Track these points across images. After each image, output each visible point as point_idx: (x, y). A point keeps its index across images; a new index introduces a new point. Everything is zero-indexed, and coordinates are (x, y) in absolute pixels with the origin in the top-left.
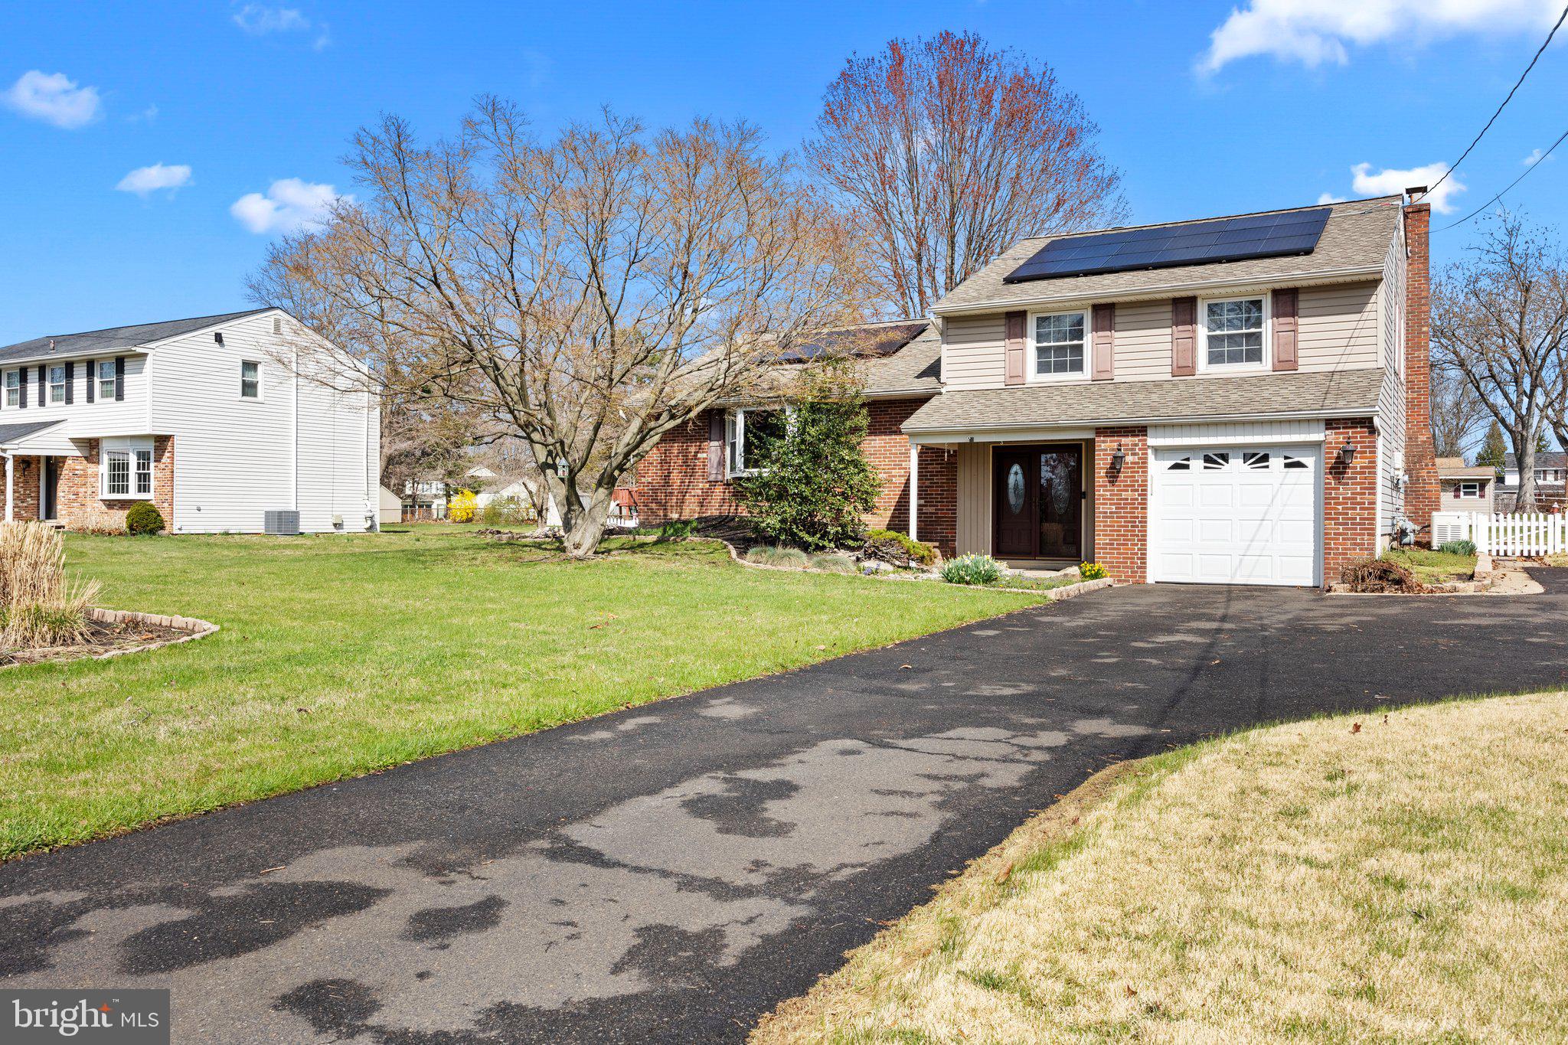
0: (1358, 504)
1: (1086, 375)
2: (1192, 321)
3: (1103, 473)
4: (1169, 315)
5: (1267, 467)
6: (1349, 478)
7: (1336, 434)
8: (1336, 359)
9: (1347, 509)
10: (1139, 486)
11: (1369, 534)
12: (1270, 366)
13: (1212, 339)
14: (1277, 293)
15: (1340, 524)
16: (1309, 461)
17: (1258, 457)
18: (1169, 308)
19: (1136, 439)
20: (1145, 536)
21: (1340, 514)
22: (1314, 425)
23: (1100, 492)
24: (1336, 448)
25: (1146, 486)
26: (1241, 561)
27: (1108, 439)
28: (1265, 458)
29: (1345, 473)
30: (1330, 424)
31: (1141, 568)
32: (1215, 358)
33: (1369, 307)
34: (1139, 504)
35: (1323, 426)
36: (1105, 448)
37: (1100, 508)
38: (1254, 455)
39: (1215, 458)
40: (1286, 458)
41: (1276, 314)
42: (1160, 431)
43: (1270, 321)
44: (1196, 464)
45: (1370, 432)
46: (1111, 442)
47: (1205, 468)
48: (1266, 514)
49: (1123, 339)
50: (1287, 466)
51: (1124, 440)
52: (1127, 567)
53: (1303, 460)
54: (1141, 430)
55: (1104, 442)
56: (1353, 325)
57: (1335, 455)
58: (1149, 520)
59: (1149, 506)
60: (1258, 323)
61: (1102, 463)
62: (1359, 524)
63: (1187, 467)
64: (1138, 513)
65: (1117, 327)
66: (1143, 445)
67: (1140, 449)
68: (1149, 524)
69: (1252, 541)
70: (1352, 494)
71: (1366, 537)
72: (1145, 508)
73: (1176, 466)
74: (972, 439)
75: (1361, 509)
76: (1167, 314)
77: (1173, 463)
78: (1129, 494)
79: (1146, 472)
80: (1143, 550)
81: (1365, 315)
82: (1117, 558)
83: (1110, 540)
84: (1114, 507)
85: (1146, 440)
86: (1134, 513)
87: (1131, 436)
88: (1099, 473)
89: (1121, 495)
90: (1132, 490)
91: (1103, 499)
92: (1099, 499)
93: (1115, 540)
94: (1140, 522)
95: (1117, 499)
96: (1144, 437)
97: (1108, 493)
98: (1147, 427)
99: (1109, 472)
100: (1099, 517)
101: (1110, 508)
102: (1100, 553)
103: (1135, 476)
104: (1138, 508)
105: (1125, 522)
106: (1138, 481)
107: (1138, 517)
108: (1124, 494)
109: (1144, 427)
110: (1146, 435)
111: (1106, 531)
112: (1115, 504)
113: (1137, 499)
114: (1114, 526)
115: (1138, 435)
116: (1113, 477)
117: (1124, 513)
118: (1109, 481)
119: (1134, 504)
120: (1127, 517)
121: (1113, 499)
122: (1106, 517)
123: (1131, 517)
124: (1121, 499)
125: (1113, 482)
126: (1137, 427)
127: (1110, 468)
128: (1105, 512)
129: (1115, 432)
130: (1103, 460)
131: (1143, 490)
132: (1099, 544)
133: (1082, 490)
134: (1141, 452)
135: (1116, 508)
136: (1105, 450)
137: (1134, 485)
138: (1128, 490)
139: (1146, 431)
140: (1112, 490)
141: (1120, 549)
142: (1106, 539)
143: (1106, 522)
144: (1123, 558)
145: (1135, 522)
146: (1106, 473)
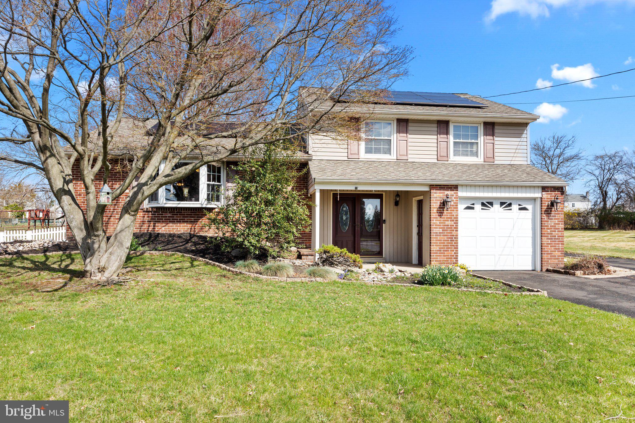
0: (557, 229)
1: (393, 157)
2: (447, 133)
3: (435, 210)
4: (436, 129)
5: (511, 209)
6: (553, 216)
7: (547, 194)
8: (510, 159)
9: (552, 231)
10: (454, 218)
11: (562, 244)
12: (482, 160)
13: (455, 143)
14: (486, 124)
15: (549, 239)
16: (529, 207)
17: (506, 204)
18: (436, 125)
19: (453, 192)
21: (549, 234)
22: (536, 189)
23: (433, 222)
24: (547, 201)
25: (457, 218)
26: (499, 258)
27: (438, 191)
28: (510, 205)
29: (551, 213)
30: (544, 189)
31: (455, 263)
32: (456, 153)
33: (524, 135)
34: (454, 228)
35: (540, 190)
36: (437, 196)
37: (434, 230)
38: (505, 203)
39: (487, 204)
40: (519, 205)
41: (486, 134)
42: (465, 188)
43: (482, 137)
44: (478, 207)
45: (561, 194)
46: (440, 193)
47: (482, 209)
48: (511, 233)
49: (414, 139)
50: (520, 209)
51: (446, 192)
52: (448, 263)
53: (527, 207)
54: (455, 187)
55: (436, 193)
56: (517, 143)
57: (547, 205)
60: (476, 137)
61: (435, 204)
62: (557, 239)
63: (473, 208)
64: (454, 233)
65: (409, 132)
66: (456, 195)
67: (454, 198)
69: (504, 247)
70: (554, 224)
71: (560, 245)
72: (457, 231)
73: (468, 208)
74: (356, 188)
75: (558, 231)
76: (434, 127)
77: (466, 206)
78: (449, 223)
79: (457, 210)
80: (456, 253)
81: (522, 139)
82: (443, 258)
83: (439, 248)
84: (441, 230)
85: (457, 193)
86: (452, 233)
87: (451, 190)
88: (433, 210)
89: (445, 223)
90: (451, 221)
91: (436, 225)
92: (433, 225)
93: (442, 248)
94: (455, 238)
95: (443, 225)
96: (457, 192)
97: (438, 222)
98: (457, 186)
99: (439, 210)
100: (433, 235)
101: (439, 230)
102: (434, 256)
103: (452, 213)
104: (454, 230)
105: (447, 238)
106: (454, 215)
107: (454, 235)
108: (447, 223)
109: (456, 186)
110: (457, 190)
111: (437, 243)
112: (441, 228)
113: (453, 226)
114: (441, 240)
115: (454, 190)
116: (441, 213)
117: (447, 233)
118: (439, 215)
119: (452, 228)
120: (448, 235)
121: (441, 225)
122: (437, 235)
123: (450, 235)
124: (445, 225)
125: (441, 215)
126: (454, 186)
127: (439, 208)
128: (437, 233)
129: (442, 188)
130: (435, 203)
131: (456, 221)
132: (433, 251)
133: (384, 219)
134: (455, 200)
135: (442, 230)
136: (437, 198)
137: (452, 218)
138: (448, 221)
139: (457, 188)
140: (440, 220)
141: (445, 253)
142: (437, 248)
143: (437, 238)
144: (447, 258)
145: (452, 238)
146: (437, 210)
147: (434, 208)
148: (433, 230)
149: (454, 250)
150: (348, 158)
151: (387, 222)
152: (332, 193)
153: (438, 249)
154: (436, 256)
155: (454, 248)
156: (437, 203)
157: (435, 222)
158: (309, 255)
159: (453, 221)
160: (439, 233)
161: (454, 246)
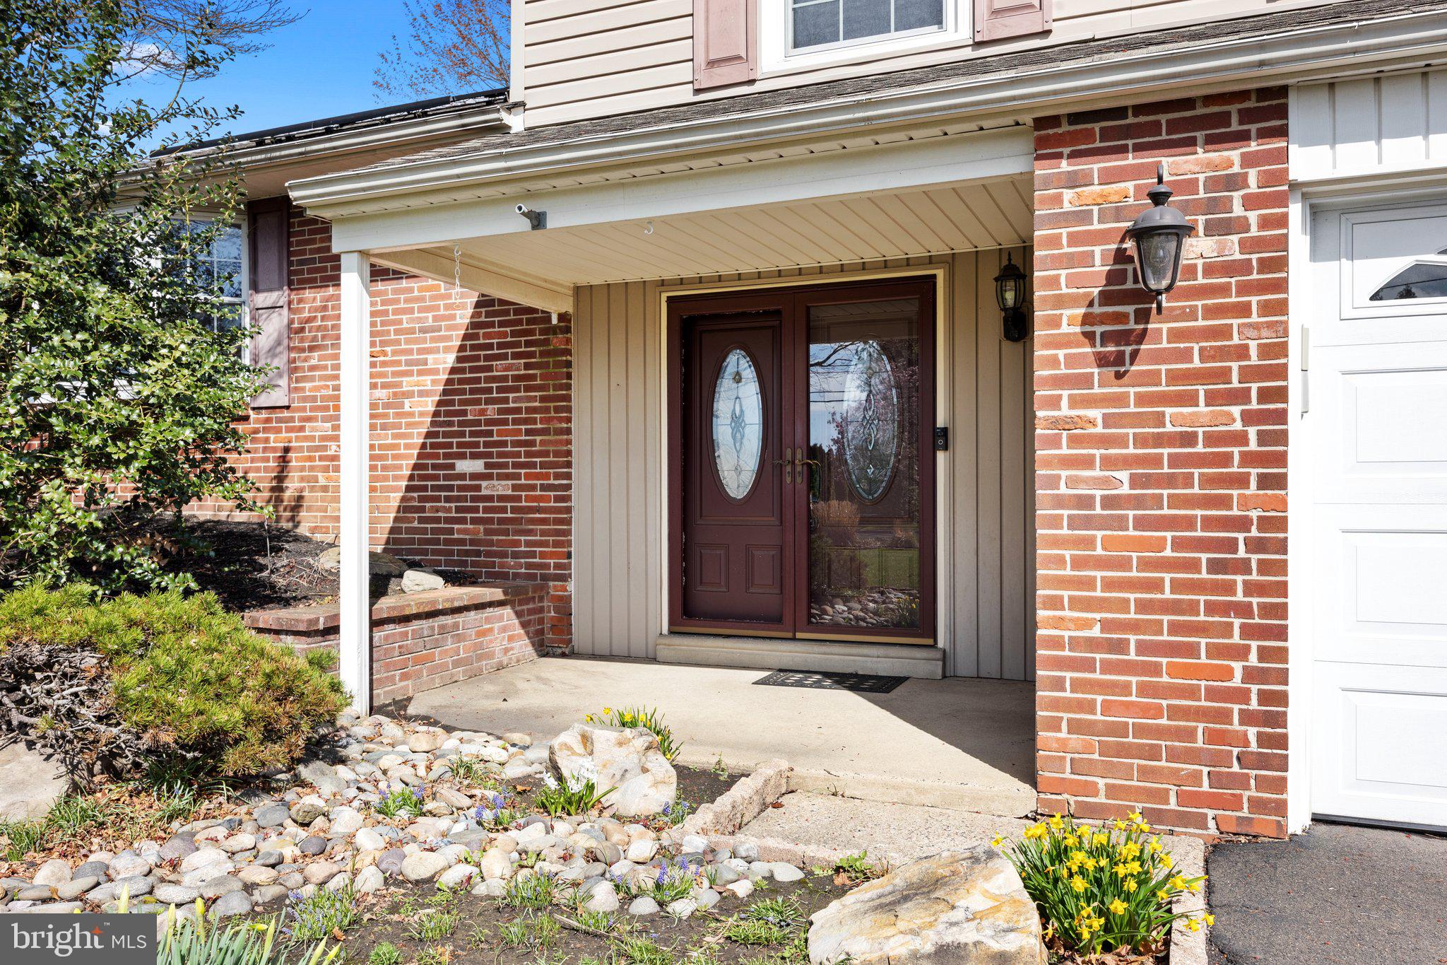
3: (1069, 321)
10: (1248, 374)
19: (1233, 155)
20: (1281, 611)
23: (1055, 411)
25: (1282, 372)
27: (1095, 166)
31: (1262, 762)
34: (1249, 460)
36: (1086, 208)
37: (1060, 483)
42: (1356, 106)
46: (1108, 178)
51: (1174, 165)
52: (1192, 756)
54: (1255, 112)
55: (1074, 181)
58: (1295, 535)
59: (1295, 470)
61: (1068, 276)
64: (1245, 503)
66: (1269, 179)
67: (1250, 204)
68: (1295, 557)
72: (1280, 482)
74: (536, 220)
78: (1197, 418)
79: (1281, 307)
80: (1270, 675)
82: (1146, 711)
83: (1106, 625)
84: (1124, 475)
85: (1283, 156)
86: (1225, 502)
87: (1211, 141)
88: (1055, 322)
89: (1159, 420)
90: (1212, 399)
91: (1075, 441)
92: (1055, 442)
93: (1135, 627)
94: (1256, 545)
95: (1141, 441)
96: (1279, 144)
97: (1096, 414)
98: (1283, 91)
99: (1103, 318)
100: (1055, 522)
101: (1105, 483)
102: (1058, 684)
103: (1225, 332)
104: (1242, 481)
105: (1178, 544)
106: (1242, 352)
107: (1242, 524)
108: (1174, 417)
109: (1263, 93)
110: (1283, 132)
111: (1089, 584)
112: (1126, 462)
113: (1241, 439)
114: (1124, 564)
115: (1243, 137)
116: (1122, 337)
117: (1175, 501)
118: (1102, 361)
119: (1226, 460)
120: (1189, 523)
121: (1121, 441)
122: (1088, 523)
123: (1208, 523)
124: (1159, 440)
125: (1119, 359)
126: (1243, 95)
127: (1106, 298)
128: (1086, 502)
129: (1128, 132)
130: (1071, 261)
131: (1264, 395)
132: (1056, 643)
133: (940, 423)
134: (1253, 216)
135: (1135, 481)
136: (1084, 217)
137: (1225, 375)
138: (1191, 400)
139: (1283, 112)
140: (1121, 400)
141: (1155, 670)
142: (1088, 624)
143: (1089, 543)
144: (1174, 712)
145: (1232, 546)
146: (1087, 319)
147: (1060, 302)
148: (1053, 482)
149: (1242, 653)
150: (698, 91)
151: (962, 440)
152: (664, 296)
153: (1096, 632)
154: (1077, 685)
155: (1247, 632)
156: (1087, 259)
157: (1065, 410)
158: (287, 632)
159: (1240, 396)
160: (1108, 502)
161: (1244, 610)
